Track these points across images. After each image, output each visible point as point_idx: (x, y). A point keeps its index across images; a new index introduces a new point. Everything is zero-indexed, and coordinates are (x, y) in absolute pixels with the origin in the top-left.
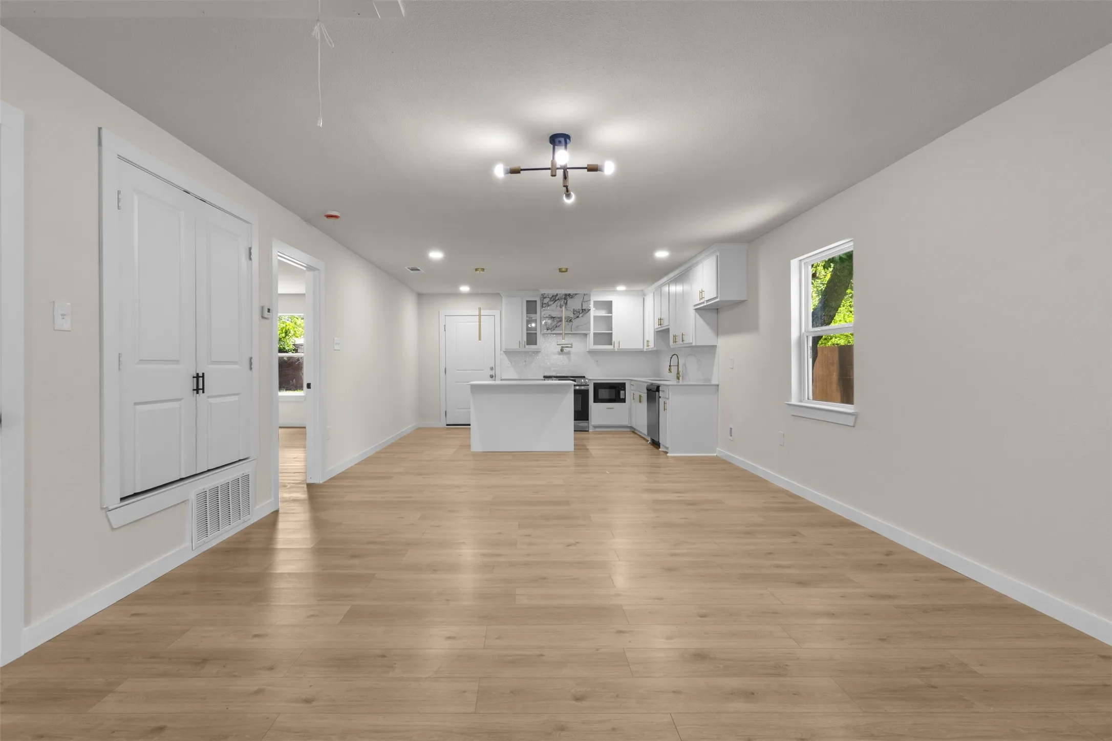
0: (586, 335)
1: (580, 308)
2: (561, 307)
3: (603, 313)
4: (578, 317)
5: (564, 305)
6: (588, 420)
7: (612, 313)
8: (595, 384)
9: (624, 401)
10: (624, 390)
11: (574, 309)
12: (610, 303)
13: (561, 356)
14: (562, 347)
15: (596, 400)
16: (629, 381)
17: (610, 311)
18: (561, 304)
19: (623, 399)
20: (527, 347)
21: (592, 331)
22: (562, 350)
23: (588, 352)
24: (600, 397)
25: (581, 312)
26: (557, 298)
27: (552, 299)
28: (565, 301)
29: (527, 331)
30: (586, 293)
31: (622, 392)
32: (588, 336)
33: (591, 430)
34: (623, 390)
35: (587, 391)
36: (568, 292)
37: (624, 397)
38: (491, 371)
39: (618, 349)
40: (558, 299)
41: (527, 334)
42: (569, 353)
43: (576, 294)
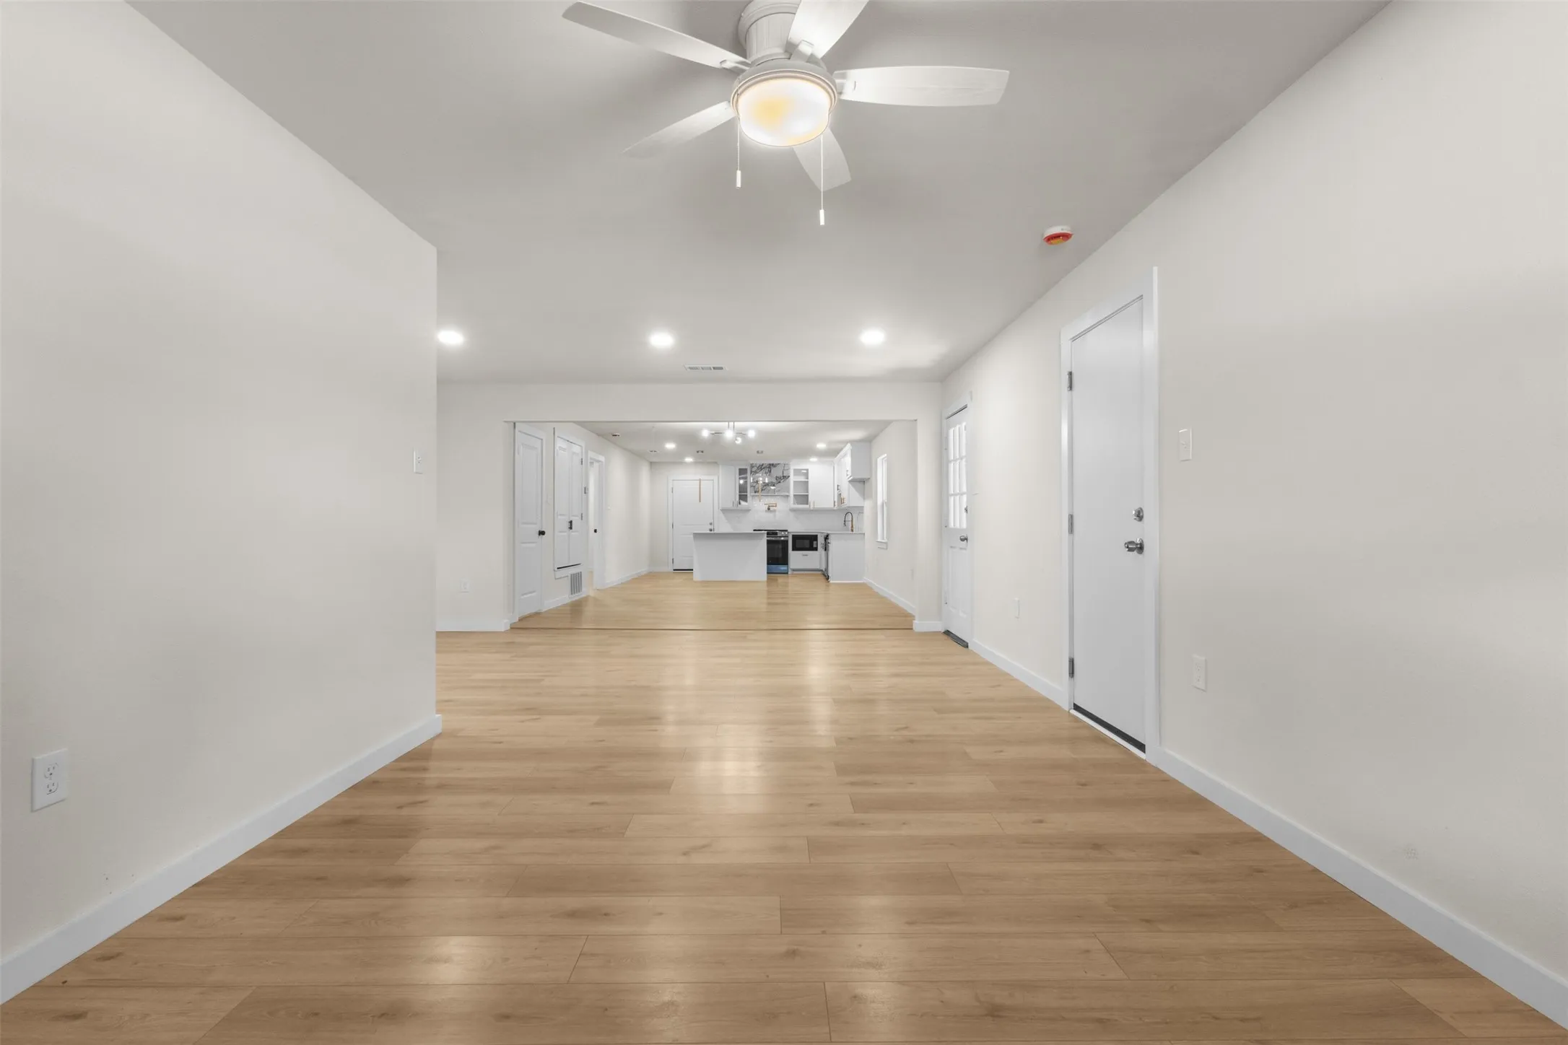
1: (782, 475)
2: (766, 475)
3: (801, 479)
4: (780, 482)
5: (769, 473)
6: (788, 565)
7: (808, 479)
8: (795, 536)
11: (776, 476)
12: (808, 470)
13: (769, 513)
14: (769, 506)
15: (795, 549)
16: (821, 533)
18: (766, 472)
19: (815, 548)
20: (739, 504)
21: (792, 493)
22: (769, 509)
23: (789, 510)
24: (797, 546)
25: (782, 478)
26: (763, 468)
27: (759, 468)
28: (770, 470)
29: (739, 492)
30: (787, 463)
32: (789, 497)
33: (790, 573)
34: (815, 541)
35: (787, 542)
36: (771, 462)
38: (710, 526)
39: (813, 508)
41: (739, 495)
42: (775, 511)
43: (779, 464)
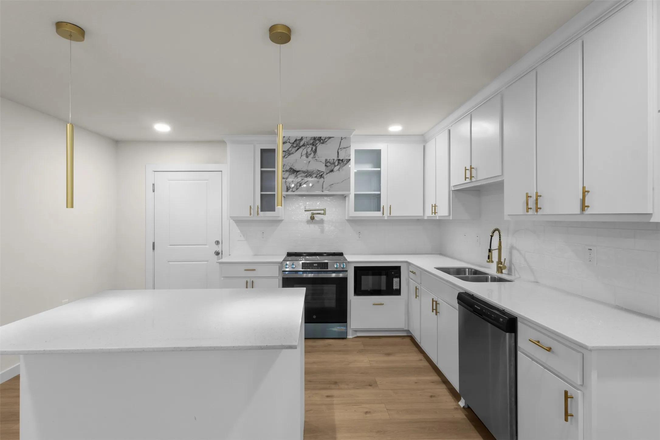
0: (344, 197)
1: (336, 158)
2: (307, 157)
3: (368, 168)
4: (332, 171)
5: (312, 155)
6: (346, 322)
7: (380, 167)
8: (357, 269)
9: (398, 292)
10: (399, 277)
11: (326, 160)
12: (378, 153)
13: (312, 226)
14: (313, 214)
15: (358, 292)
16: (405, 264)
17: (378, 164)
18: (307, 153)
19: (396, 290)
20: (261, 214)
21: (352, 192)
22: (312, 218)
23: (348, 220)
24: (363, 288)
25: (336, 163)
26: (302, 143)
27: (295, 145)
28: (314, 148)
29: (262, 191)
30: (343, 137)
31: (396, 280)
32: (347, 198)
33: (350, 336)
34: (396, 277)
35: (345, 280)
36: (317, 134)
37: (398, 288)
38: (216, 246)
39: (388, 217)
40: (303, 145)
41: (262, 195)
42: (322, 221)
43: (330, 138)
